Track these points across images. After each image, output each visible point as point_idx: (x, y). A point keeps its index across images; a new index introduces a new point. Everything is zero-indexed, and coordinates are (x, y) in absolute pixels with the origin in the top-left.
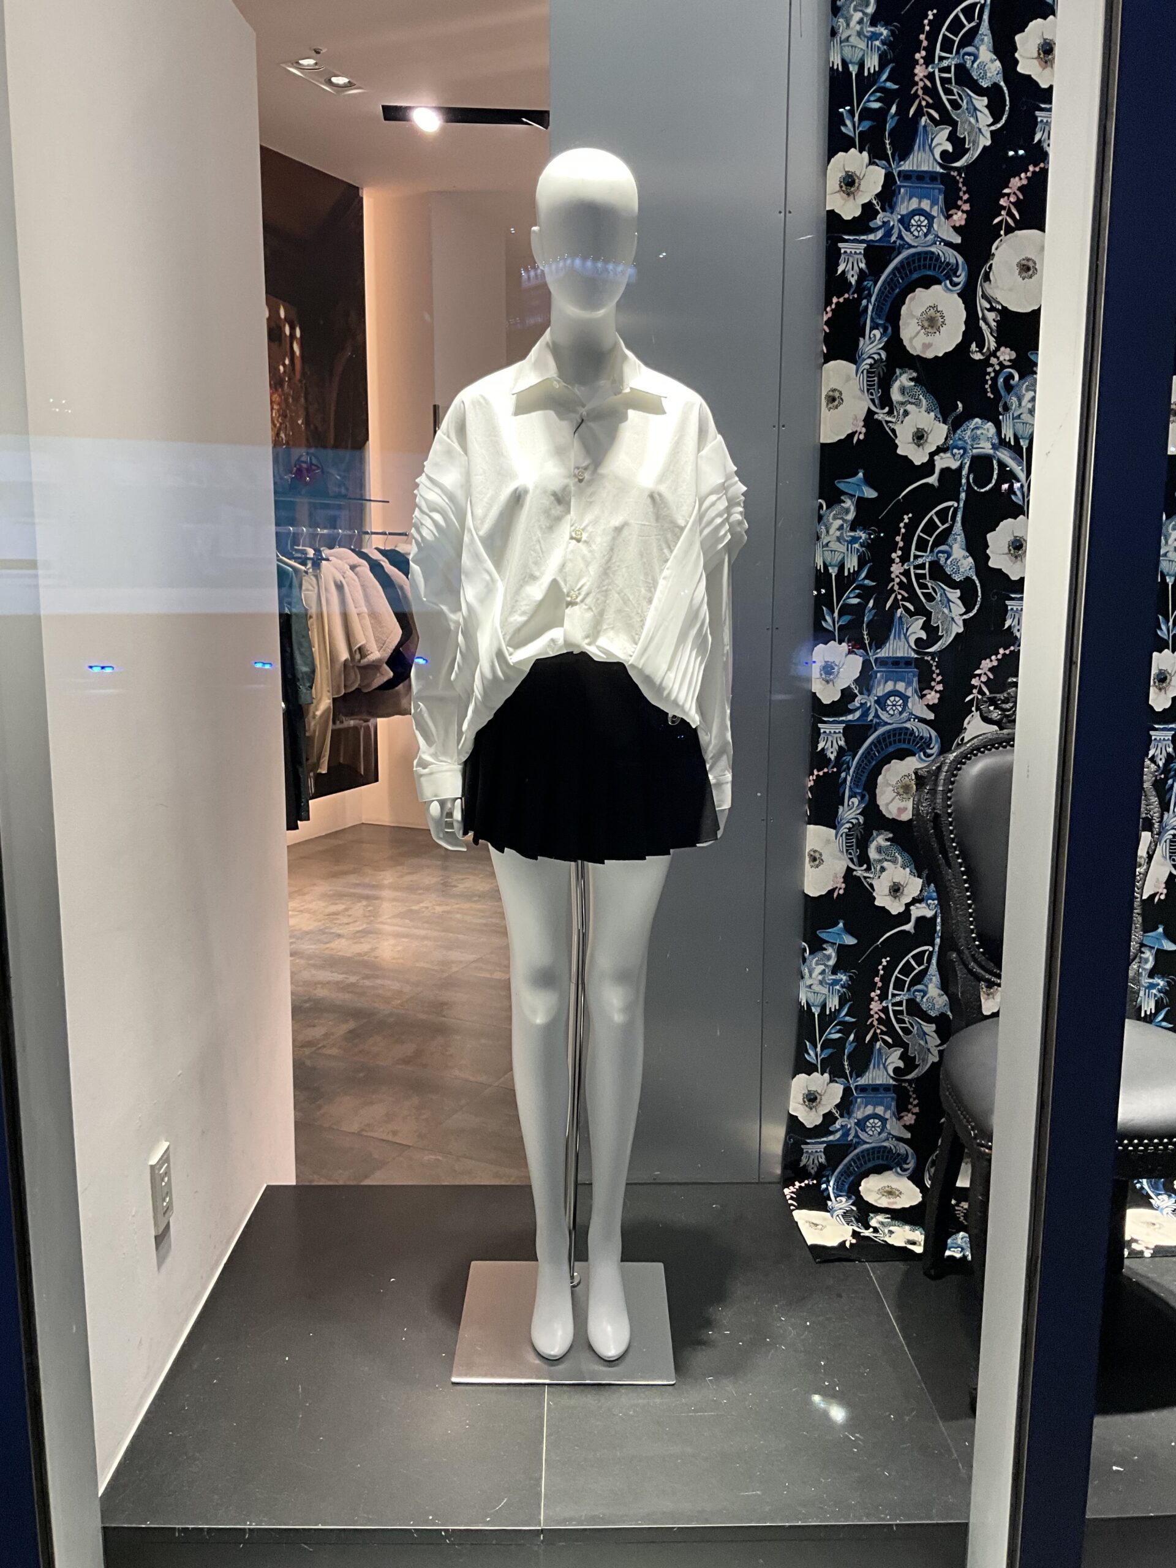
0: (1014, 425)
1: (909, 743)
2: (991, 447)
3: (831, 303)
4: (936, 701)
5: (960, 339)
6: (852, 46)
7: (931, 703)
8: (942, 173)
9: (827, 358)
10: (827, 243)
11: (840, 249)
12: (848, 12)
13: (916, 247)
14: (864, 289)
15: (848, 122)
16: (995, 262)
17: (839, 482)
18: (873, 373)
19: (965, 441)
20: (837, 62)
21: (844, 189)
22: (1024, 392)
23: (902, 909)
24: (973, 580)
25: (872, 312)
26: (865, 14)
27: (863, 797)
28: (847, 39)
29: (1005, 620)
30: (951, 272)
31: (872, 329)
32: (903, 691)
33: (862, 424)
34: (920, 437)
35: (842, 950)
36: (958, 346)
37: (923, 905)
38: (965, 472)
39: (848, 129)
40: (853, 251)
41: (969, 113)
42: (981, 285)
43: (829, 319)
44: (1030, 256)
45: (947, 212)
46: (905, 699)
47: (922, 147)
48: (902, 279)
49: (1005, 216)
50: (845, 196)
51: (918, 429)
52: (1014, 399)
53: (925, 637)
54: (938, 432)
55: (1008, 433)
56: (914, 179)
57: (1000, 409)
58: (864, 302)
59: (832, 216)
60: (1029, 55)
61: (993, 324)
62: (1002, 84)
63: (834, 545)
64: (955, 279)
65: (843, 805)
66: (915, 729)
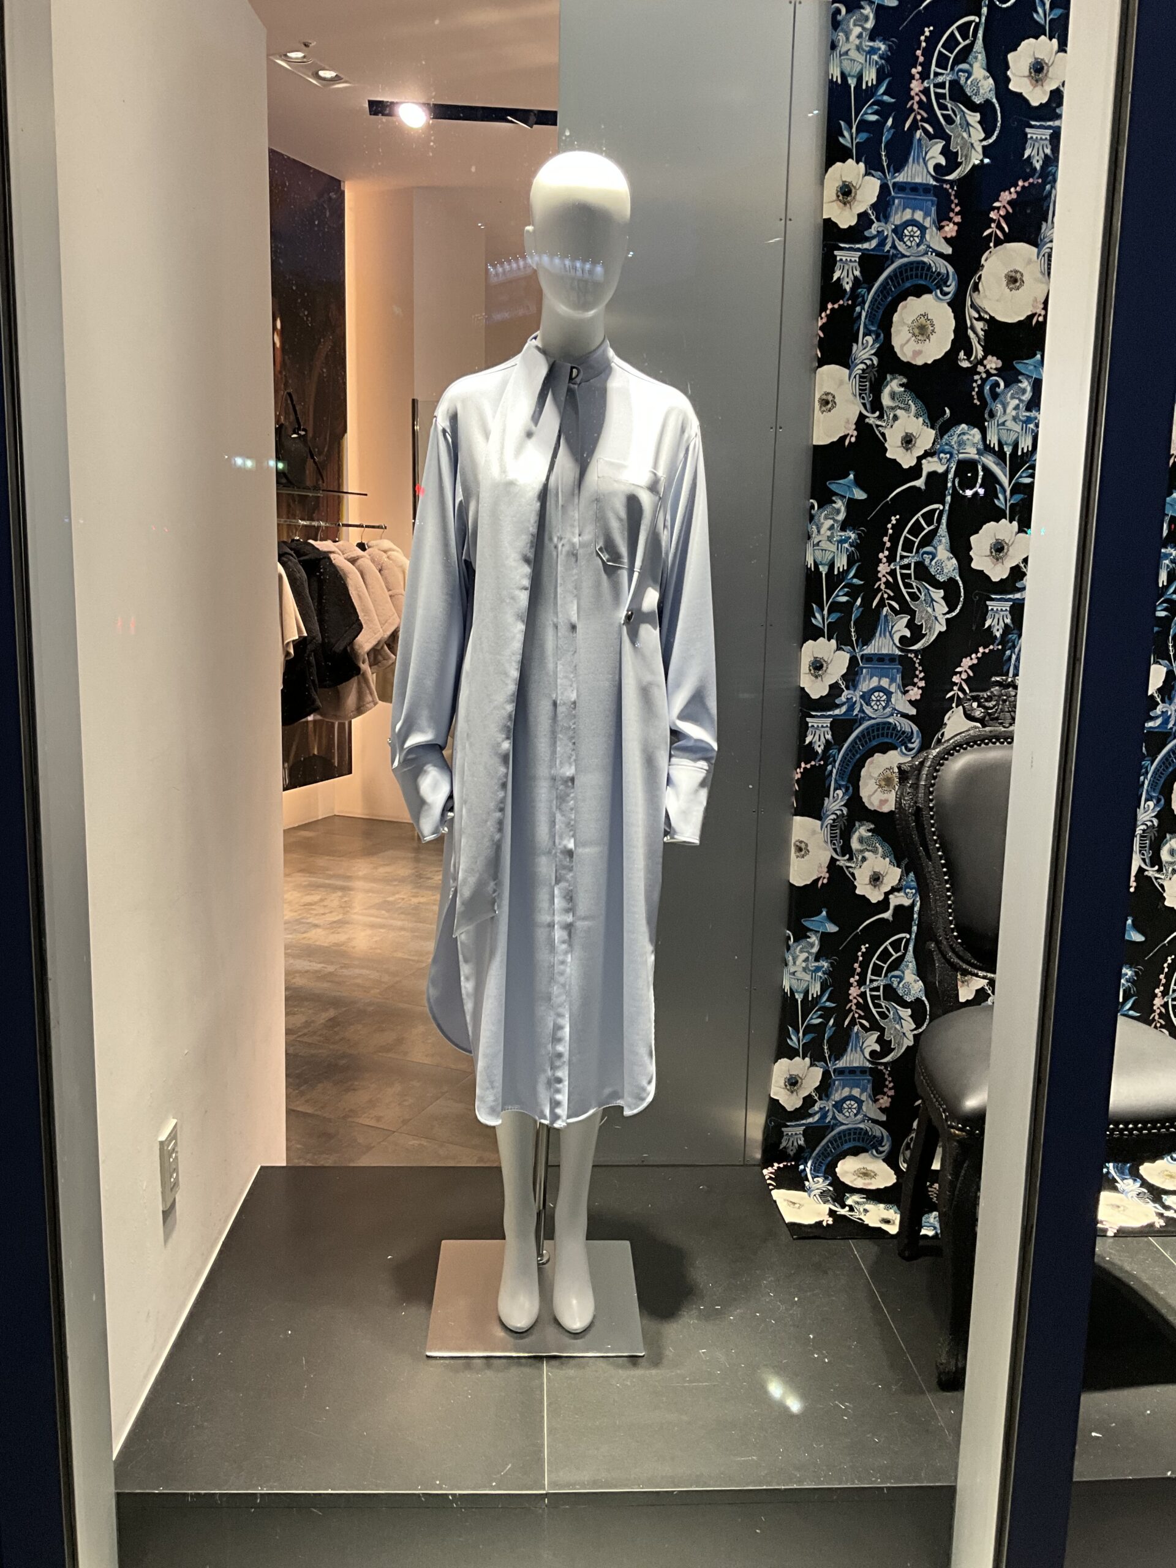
0: (998, 432)
1: (891, 736)
2: (976, 452)
3: (827, 309)
4: (918, 697)
5: (948, 347)
6: (851, 60)
7: (913, 699)
8: (935, 186)
9: (822, 363)
10: (823, 250)
11: (836, 256)
12: (848, 26)
13: (909, 257)
14: (858, 296)
15: (846, 134)
16: (984, 273)
17: (830, 484)
18: (865, 378)
19: (951, 446)
20: (836, 74)
21: (841, 198)
22: (1009, 400)
23: (881, 898)
24: (957, 582)
25: (866, 319)
26: (864, 29)
27: (847, 789)
28: (846, 53)
29: (985, 620)
30: (941, 281)
31: (865, 335)
32: (887, 687)
33: (854, 427)
34: (908, 441)
35: (825, 937)
36: (947, 353)
37: (902, 894)
38: (951, 476)
39: (846, 140)
40: (849, 259)
41: (962, 128)
42: (970, 295)
43: (824, 324)
44: (1017, 269)
45: (940, 221)
46: (889, 694)
47: (916, 160)
48: (895, 287)
49: (995, 229)
50: (841, 205)
51: (907, 433)
52: (999, 406)
53: (908, 634)
54: (926, 437)
55: (993, 439)
56: (908, 190)
57: (986, 416)
58: (858, 309)
59: (829, 224)
60: (1022, 75)
61: (981, 333)
62: (994, 100)
63: (825, 544)
64: (945, 289)
65: (828, 797)
66: (897, 724)
